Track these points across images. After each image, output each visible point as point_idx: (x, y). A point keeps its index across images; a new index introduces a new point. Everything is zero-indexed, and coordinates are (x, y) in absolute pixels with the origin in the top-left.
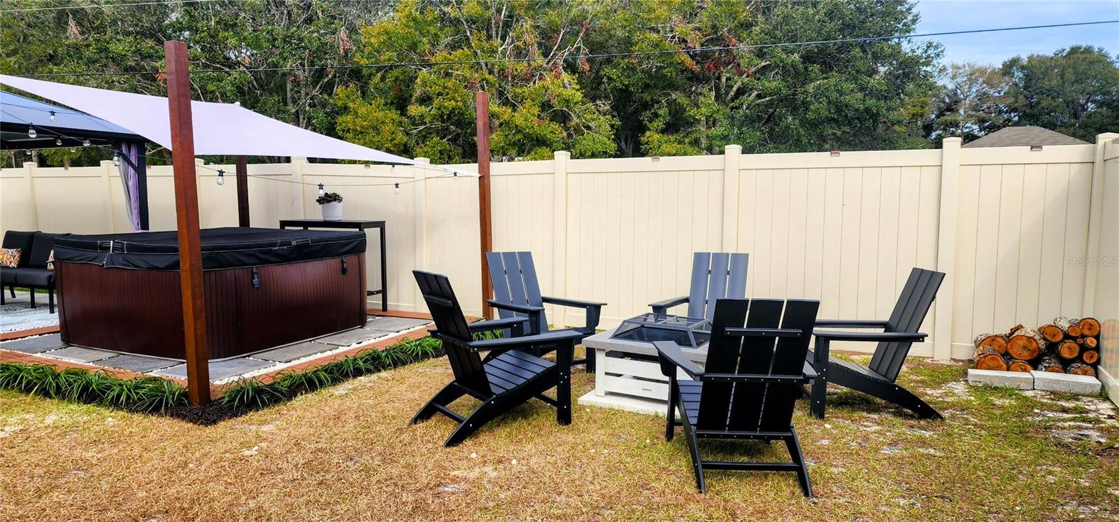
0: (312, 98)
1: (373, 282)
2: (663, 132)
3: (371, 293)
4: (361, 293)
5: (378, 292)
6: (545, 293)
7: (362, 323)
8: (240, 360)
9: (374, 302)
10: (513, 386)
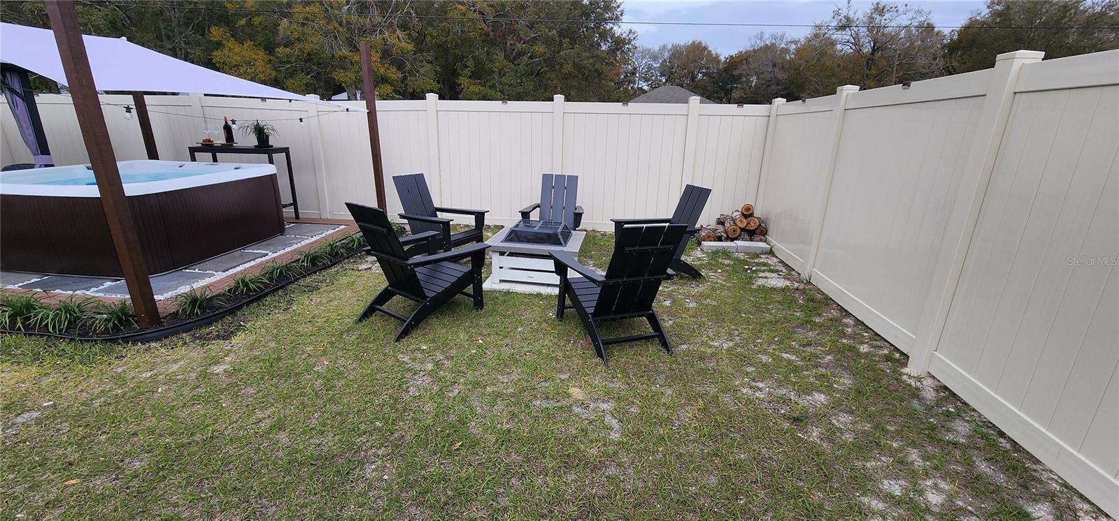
0: (186, 37)
1: (286, 197)
2: (470, 77)
3: (285, 206)
4: (279, 206)
5: (290, 205)
6: (436, 205)
7: (281, 231)
8: (178, 273)
9: (288, 212)
10: (441, 289)
